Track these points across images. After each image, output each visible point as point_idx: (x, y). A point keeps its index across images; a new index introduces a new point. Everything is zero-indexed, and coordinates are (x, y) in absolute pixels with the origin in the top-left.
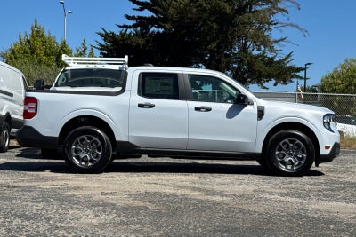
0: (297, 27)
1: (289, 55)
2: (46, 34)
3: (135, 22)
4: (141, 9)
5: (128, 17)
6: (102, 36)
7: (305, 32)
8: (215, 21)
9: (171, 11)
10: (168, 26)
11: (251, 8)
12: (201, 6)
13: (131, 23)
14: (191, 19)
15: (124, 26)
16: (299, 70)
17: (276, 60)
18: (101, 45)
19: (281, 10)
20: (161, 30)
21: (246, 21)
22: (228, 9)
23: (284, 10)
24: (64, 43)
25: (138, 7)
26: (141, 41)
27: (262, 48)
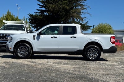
0: (89, 14)
1: (87, 22)
2: (12, 15)
3: (40, 11)
4: (42, 8)
5: (37, 10)
6: (29, 15)
7: (91, 15)
8: (64, 11)
9: (50, 8)
10: (49, 13)
11: (75, 8)
12: (59, 7)
13: (38, 12)
14: (56, 10)
15: (36, 13)
16: (90, 27)
17: (83, 23)
18: (29, 18)
19: (84, 8)
20: (48, 14)
21: (73, 12)
22: (68, 8)
23: (86, 9)
24: (17, 17)
25: (41, 7)
26: (41, 17)
27: (79, 20)
